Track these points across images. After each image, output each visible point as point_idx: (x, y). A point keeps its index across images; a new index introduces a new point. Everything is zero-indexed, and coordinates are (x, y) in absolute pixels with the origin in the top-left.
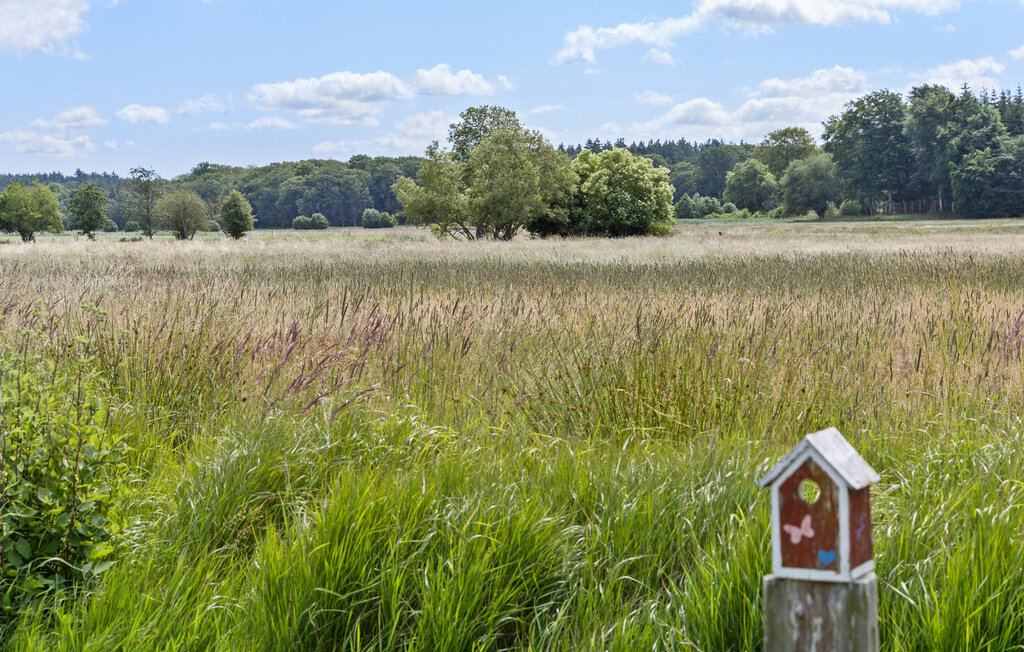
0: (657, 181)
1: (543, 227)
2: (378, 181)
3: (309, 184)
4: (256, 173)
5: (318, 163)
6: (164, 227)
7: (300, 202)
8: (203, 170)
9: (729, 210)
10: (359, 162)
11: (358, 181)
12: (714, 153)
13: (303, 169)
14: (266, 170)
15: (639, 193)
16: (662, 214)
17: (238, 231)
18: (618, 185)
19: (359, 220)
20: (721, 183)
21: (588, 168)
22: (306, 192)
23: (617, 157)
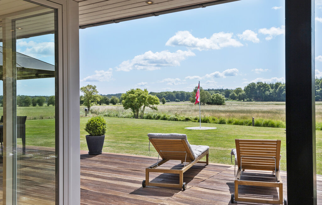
0: (223, 97)
1: (209, 103)
2: (177, 95)
3: (167, 95)
5: (168, 92)
9: (230, 100)
10: (174, 92)
11: (174, 95)
12: (227, 91)
15: (221, 99)
16: (223, 102)
17: (164, 103)
18: (218, 98)
19: (174, 101)
20: (229, 96)
21: (214, 95)
22: (167, 96)
23: (218, 95)
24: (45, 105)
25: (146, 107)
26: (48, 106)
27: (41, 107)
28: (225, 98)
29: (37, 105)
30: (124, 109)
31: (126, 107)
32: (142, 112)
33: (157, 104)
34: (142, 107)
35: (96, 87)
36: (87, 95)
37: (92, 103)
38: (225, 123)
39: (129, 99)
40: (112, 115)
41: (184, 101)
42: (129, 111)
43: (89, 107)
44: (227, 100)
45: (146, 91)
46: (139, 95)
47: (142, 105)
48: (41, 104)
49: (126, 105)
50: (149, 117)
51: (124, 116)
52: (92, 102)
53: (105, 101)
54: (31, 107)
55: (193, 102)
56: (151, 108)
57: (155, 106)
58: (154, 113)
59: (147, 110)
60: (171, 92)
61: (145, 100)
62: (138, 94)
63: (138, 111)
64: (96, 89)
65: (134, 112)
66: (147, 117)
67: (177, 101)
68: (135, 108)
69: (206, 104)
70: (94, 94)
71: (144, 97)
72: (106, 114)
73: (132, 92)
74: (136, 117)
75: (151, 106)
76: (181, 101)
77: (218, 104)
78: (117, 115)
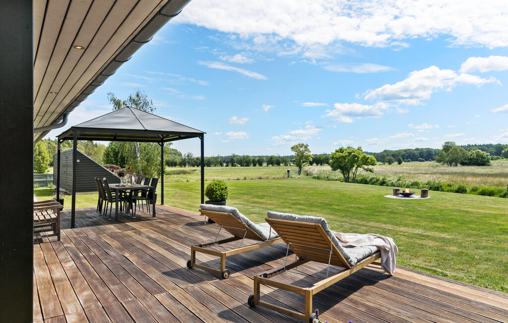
0: (487, 155)
1: (463, 164)
2: (421, 153)
3: (407, 153)
4: (396, 151)
5: (409, 150)
6: (387, 162)
7: (405, 157)
8: (385, 151)
9: (503, 159)
10: (417, 149)
11: (417, 153)
12: (499, 147)
13: (405, 151)
14: (398, 151)
15: (484, 158)
16: (488, 161)
17: (400, 163)
18: (479, 156)
19: (417, 160)
20: (501, 153)
21: (473, 153)
22: (406, 155)
23: (478, 152)
24: (265, 164)
25: (359, 168)
26: (268, 166)
27: (261, 167)
28: (490, 157)
29: (257, 165)
30: (332, 170)
31: (334, 169)
32: (354, 174)
33: (373, 165)
34: (354, 168)
35: (308, 146)
36: (298, 154)
37: (304, 164)
38: (466, 191)
39: (337, 158)
40: (322, 177)
41: (430, 161)
42: (338, 174)
43: (300, 168)
44: (498, 158)
45: (359, 149)
46: (350, 153)
47: (354, 166)
48: (261, 165)
49: (334, 166)
50: (364, 181)
51: (336, 178)
52: (304, 162)
53: (319, 160)
54: (252, 167)
55: (440, 162)
56: (366, 169)
57: (370, 167)
58: (370, 176)
59: (361, 172)
60: (413, 150)
61: (358, 160)
62: (348, 153)
63: (349, 173)
64: (308, 147)
65: (344, 174)
66: (362, 180)
67: (420, 161)
68: (345, 169)
69: (459, 165)
70: (306, 154)
71: (356, 156)
72: (315, 176)
73: (341, 151)
74: (347, 180)
75: (366, 167)
76: (426, 160)
77: (479, 165)
78: (328, 177)
